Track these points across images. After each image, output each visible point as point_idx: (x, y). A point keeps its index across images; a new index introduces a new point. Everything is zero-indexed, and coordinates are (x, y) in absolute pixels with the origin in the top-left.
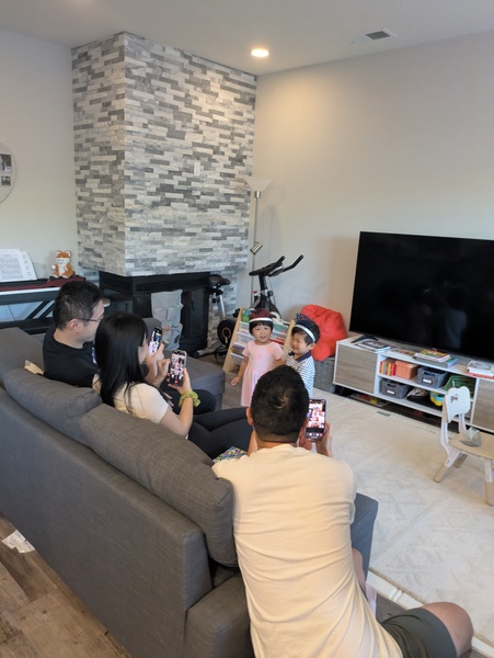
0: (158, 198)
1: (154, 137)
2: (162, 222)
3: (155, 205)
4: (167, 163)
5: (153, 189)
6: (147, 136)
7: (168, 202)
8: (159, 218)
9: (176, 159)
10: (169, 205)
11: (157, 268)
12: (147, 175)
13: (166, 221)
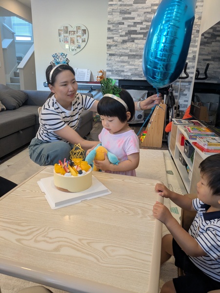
0: (126, 38)
1: (125, 5)
2: (129, 51)
3: (124, 42)
4: (133, 18)
5: (124, 33)
6: (121, 5)
7: (133, 40)
8: (127, 49)
9: (139, 15)
10: (134, 42)
11: (125, 76)
12: (120, 26)
13: (131, 51)
